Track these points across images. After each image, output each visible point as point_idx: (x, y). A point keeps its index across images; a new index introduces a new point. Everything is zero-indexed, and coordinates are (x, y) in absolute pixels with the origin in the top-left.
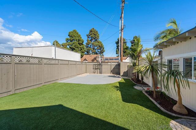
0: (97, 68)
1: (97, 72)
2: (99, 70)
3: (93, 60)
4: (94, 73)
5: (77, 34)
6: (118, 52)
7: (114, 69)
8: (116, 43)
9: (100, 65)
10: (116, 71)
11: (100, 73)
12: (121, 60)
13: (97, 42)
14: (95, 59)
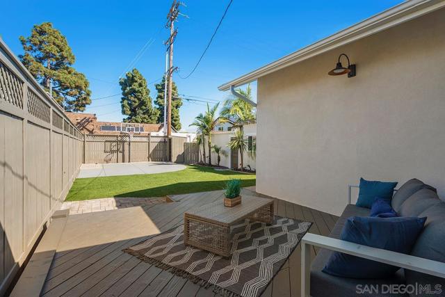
0: (115, 149)
1: (114, 159)
6: (128, 109)
7: (155, 150)
8: (121, 84)
9: (124, 142)
10: (160, 154)
11: (123, 161)
12: (168, 133)
13: (66, 72)
14: (81, 126)
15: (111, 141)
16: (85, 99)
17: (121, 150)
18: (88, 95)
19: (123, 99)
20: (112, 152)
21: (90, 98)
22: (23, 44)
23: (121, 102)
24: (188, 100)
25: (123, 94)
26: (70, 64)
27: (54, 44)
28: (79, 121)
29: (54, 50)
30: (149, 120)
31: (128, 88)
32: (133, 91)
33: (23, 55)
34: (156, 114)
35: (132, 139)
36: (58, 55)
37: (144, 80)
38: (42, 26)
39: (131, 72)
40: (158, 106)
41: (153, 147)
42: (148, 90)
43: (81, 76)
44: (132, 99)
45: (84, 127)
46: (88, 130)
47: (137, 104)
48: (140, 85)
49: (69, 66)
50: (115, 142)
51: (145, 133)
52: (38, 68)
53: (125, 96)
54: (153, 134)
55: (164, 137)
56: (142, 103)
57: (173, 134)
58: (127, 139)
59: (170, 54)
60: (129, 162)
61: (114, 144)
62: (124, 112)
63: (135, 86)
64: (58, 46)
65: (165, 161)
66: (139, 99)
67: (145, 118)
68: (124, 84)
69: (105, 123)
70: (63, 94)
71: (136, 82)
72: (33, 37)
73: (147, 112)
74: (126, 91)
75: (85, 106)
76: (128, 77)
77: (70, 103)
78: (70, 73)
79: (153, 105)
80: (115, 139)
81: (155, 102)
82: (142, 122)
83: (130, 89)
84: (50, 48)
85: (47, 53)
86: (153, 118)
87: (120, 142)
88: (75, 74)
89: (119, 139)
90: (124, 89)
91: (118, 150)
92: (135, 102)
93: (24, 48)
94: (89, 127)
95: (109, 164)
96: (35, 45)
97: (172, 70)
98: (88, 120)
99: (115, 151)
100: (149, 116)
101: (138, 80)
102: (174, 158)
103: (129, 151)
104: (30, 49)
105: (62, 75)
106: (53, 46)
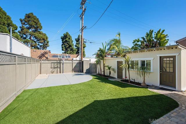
1: (56, 71)
2: (59, 69)
3: (40, 57)
4: (52, 72)
5: (5, 14)
6: (64, 48)
7: (75, 67)
8: (61, 38)
9: (60, 63)
10: (78, 69)
11: (60, 73)
12: (81, 58)
13: (38, 33)
14: (43, 55)
15: (54, 63)
16: (47, 44)
17: (59, 67)
18: (48, 43)
19: (62, 45)
20: (55, 68)
22: (21, 22)
23: (62, 46)
28: (42, 53)
29: (34, 24)
30: (73, 53)
31: (64, 40)
32: (66, 41)
33: (21, 26)
34: (75, 50)
35: (64, 62)
36: (35, 26)
37: (71, 37)
38: (29, 14)
39: (66, 33)
40: (76, 47)
41: (74, 65)
42: (72, 41)
43: (45, 35)
44: (66, 44)
45: (44, 56)
46: (46, 57)
47: (68, 46)
48: (69, 39)
49: (40, 30)
50: (56, 63)
51: (71, 58)
52: (27, 31)
53: (63, 43)
54: (74, 59)
55: (80, 60)
56: (70, 46)
57: (84, 59)
58: (62, 62)
59: (82, 21)
60: (63, 73)
62: (63, 50)
63: (67, 39)
64: (35, 22)
65: (80, 72)
66: (69, 44)
67: (71, 52)
68: (63, 39)
69: (54, 54)
70: (38, 42)
72: (25, 19)
73: (72, 50)
75: (46, 47)
76: (64, 36)
77: (41, 46)
78: (40, 33)
79: (74, 47)
80: (56, 62)
81: (75, 46)
82: (70, 54)
84: (31, 23)
85: (31, 25)
87: (58, 63)
88: (42, 34)
89: (58, 61)
90: (62, 41)
91: (57, 67)
93: (22, 24)
94: (46, 56)
95: (53, 74)
96: (26, 22)
97: (83, 28)
98: (46, 53)
99: (56, 68)
100: (73, 51)
101: (68, 37)
102: (85, 71)
103: (63, 67)
104: (24, 24)
105: (36, 34)
106: (33, 22)
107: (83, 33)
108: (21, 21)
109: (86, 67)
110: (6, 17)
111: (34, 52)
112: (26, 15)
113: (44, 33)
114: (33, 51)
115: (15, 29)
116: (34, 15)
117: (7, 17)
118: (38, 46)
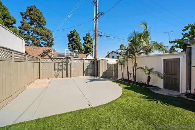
0: (61, 68)
1: (61, 75)
2: (65, 72)
4: (56, 76)
8: (68, 36)
9: (67, 63)
11: (67, 77)
13: (42, 28)
14: (46, 53)
15: (58, 63)
16: (51, 42)
17: (65, 68)
18: (53, 40)
19: (69, 43)
20: (59, 70)
21: (54, 42)
22: (22, 16)
23: (68, 45)
24: (107, 36)
25: (69, 41)
26: (44, 25)
27: (36, 15)
28: (44, 51)
29: (36, 18)
31: (71, 38)
32: (73, 40)
33: (22, 21)
34: (83, 50)
35: (73, 61)
37: (79, 35)
38: (31, 7)
39: (73, 31)
40: (84, 47)
41: (86, 66)
42: (80, 39)
43: (49, 31)
44: (73, 43)
45: (47, 55)
46: (49, 56)
48: (77, 37)
49: (43, 26)
52: (27, 26)
55: (93, 60)
58: (70, 61)
60: (71, 77)
61: (61, 64)
62: (69, 49)
63: (74, 37)
64: (38, 16)
66: (76, 43)
69: (60, 53)
70: (41, 40)
71: (75, 35)
72: (27, 12)
73: (79, 49)
74: (70, 40)
75: (51, 46)
76: (71, 33)
77: (44, 44)
78: (44, 29)
80: (61, 61)
81: (83, 45)
83: (72, 38)
84: (34, 16)
86: (82, 52)
87: (65, 63)
88: (46, 30)
89: (64, 61)
90: (69, 39)
91: (63, 69)
92: (74, 44)
93: (23, 18)
94: (49, 54)
95: (57, 79)
96: (27, 15)
97: (98, 16)
98: (49, 51)
99: (61, 69)
100: (80, 51)
101: (76, 35)
102: (101, 74)
103: (71, 69)
104: (25, 18)
105: (39, 30)
106: (35, 16)
107: (97, 23)
108: (22, 14)
109: (103, 69)
110: (1, 7)
111: (35, 50)
112: (28, 7)
113: (48, 29)
114: (34, 48)
115: (13, 22)
116: (37, 8)
117: (3, 8)
118: (42, 45)
